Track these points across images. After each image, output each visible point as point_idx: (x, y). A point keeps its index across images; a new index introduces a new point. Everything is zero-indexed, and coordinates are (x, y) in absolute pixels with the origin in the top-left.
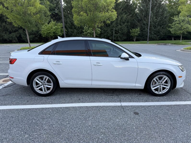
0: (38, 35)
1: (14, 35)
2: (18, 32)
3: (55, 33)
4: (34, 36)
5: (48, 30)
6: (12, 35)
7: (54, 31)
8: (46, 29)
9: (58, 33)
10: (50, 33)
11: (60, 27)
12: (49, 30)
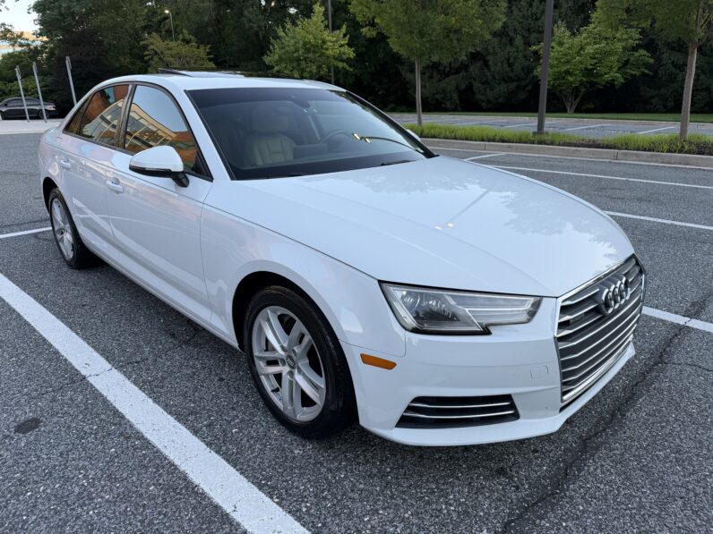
0: (527, 85)
1: (451, 83)
2: (465, 74)
3: (592, 75)
4: (512, 86)
5: (562, 61)
6: (445, 85)
7: (589, 63)
8: (556, 59)
9: (606, 74)
10: (567, 72)
11: (619, 46)
12: (568, 62)
